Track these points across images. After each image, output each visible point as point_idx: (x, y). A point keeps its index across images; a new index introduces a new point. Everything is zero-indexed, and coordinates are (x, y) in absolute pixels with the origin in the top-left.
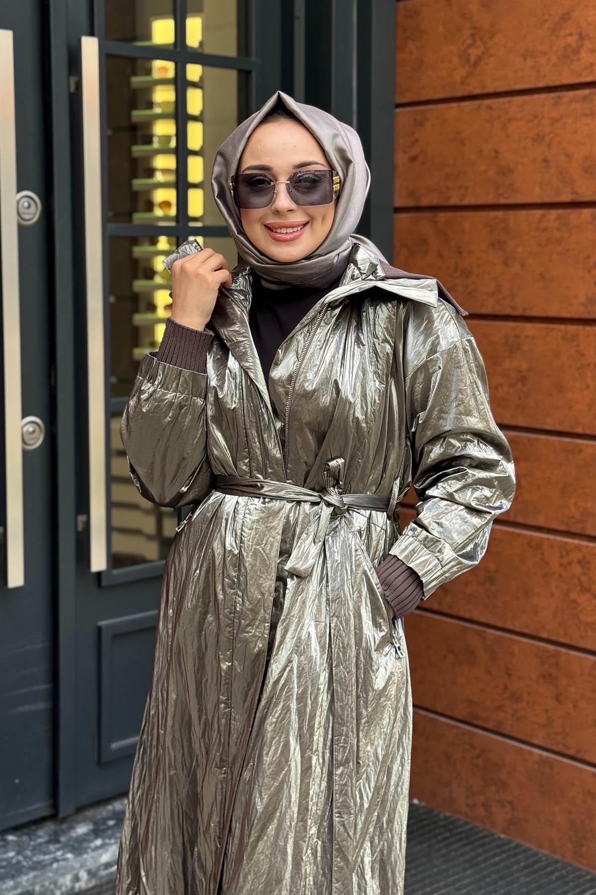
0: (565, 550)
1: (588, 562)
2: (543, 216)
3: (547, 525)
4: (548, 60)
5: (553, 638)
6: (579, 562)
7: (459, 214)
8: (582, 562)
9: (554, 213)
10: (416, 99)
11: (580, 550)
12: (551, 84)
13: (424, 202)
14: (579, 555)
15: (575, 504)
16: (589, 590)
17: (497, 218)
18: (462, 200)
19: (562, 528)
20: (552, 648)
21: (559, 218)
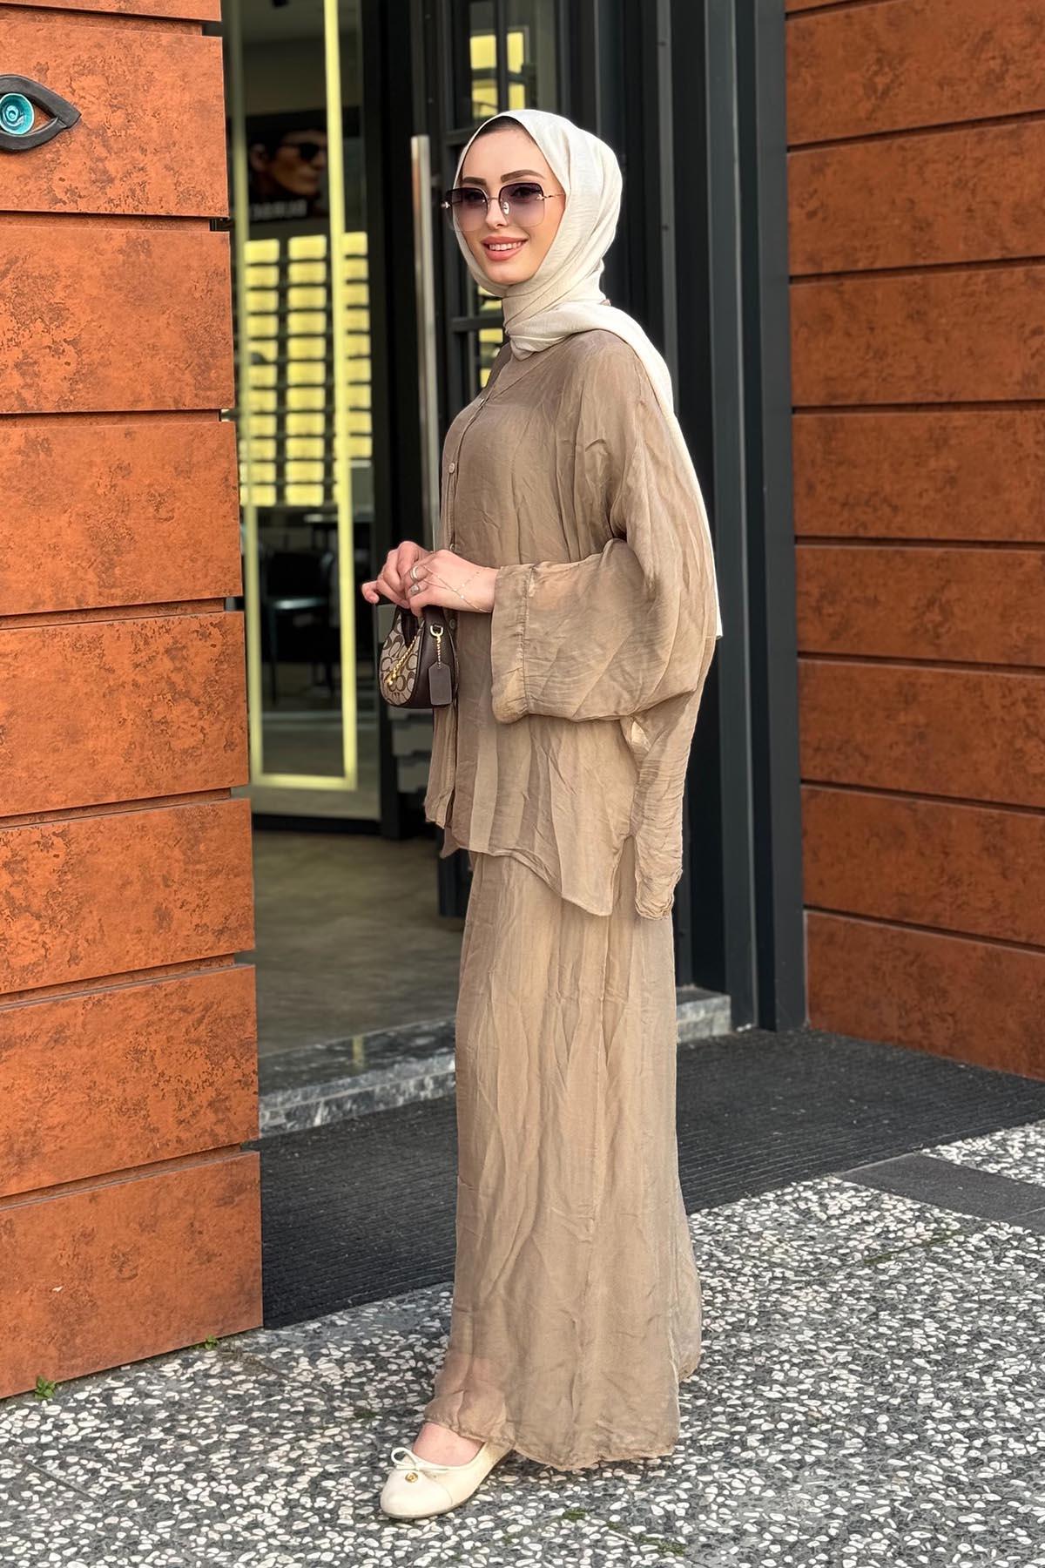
0: (1008, 689)
1: (1034, 700)
2: (970, 278)
3: (986, 661)
4: (968, 88)
5: (996, 799)
6: (1024, 700)
7: (869, 281)
8: (1027, 701)
9: (982, 274)
10: (813, 139)
11: (1025, 686)
12: (974, 117)
13: (827, 268)
14: (1023, 692)
15: (1018, 630)
16: (1037, 734)
17: (915, 283)
18: (872, 263)
19: (1002, 661)
20: (995, 812)
21: (987, 280)
